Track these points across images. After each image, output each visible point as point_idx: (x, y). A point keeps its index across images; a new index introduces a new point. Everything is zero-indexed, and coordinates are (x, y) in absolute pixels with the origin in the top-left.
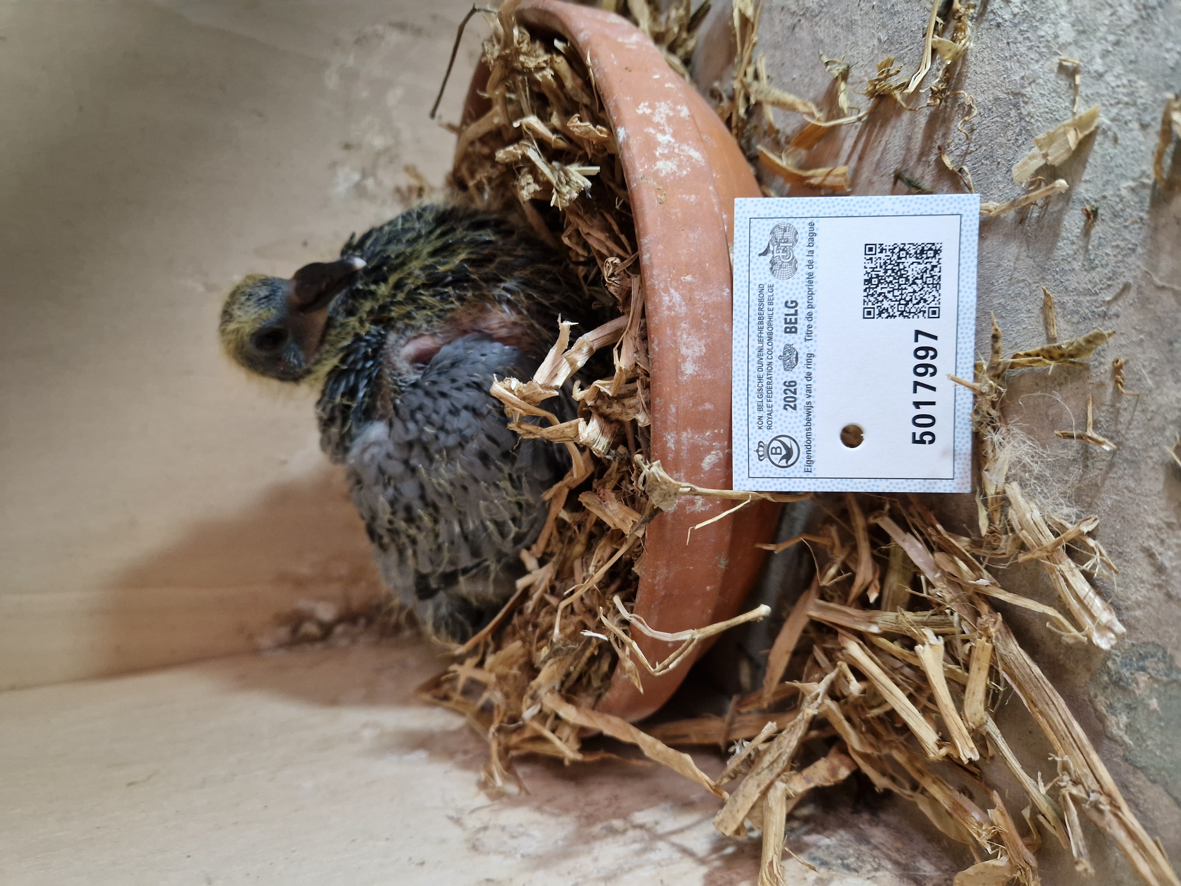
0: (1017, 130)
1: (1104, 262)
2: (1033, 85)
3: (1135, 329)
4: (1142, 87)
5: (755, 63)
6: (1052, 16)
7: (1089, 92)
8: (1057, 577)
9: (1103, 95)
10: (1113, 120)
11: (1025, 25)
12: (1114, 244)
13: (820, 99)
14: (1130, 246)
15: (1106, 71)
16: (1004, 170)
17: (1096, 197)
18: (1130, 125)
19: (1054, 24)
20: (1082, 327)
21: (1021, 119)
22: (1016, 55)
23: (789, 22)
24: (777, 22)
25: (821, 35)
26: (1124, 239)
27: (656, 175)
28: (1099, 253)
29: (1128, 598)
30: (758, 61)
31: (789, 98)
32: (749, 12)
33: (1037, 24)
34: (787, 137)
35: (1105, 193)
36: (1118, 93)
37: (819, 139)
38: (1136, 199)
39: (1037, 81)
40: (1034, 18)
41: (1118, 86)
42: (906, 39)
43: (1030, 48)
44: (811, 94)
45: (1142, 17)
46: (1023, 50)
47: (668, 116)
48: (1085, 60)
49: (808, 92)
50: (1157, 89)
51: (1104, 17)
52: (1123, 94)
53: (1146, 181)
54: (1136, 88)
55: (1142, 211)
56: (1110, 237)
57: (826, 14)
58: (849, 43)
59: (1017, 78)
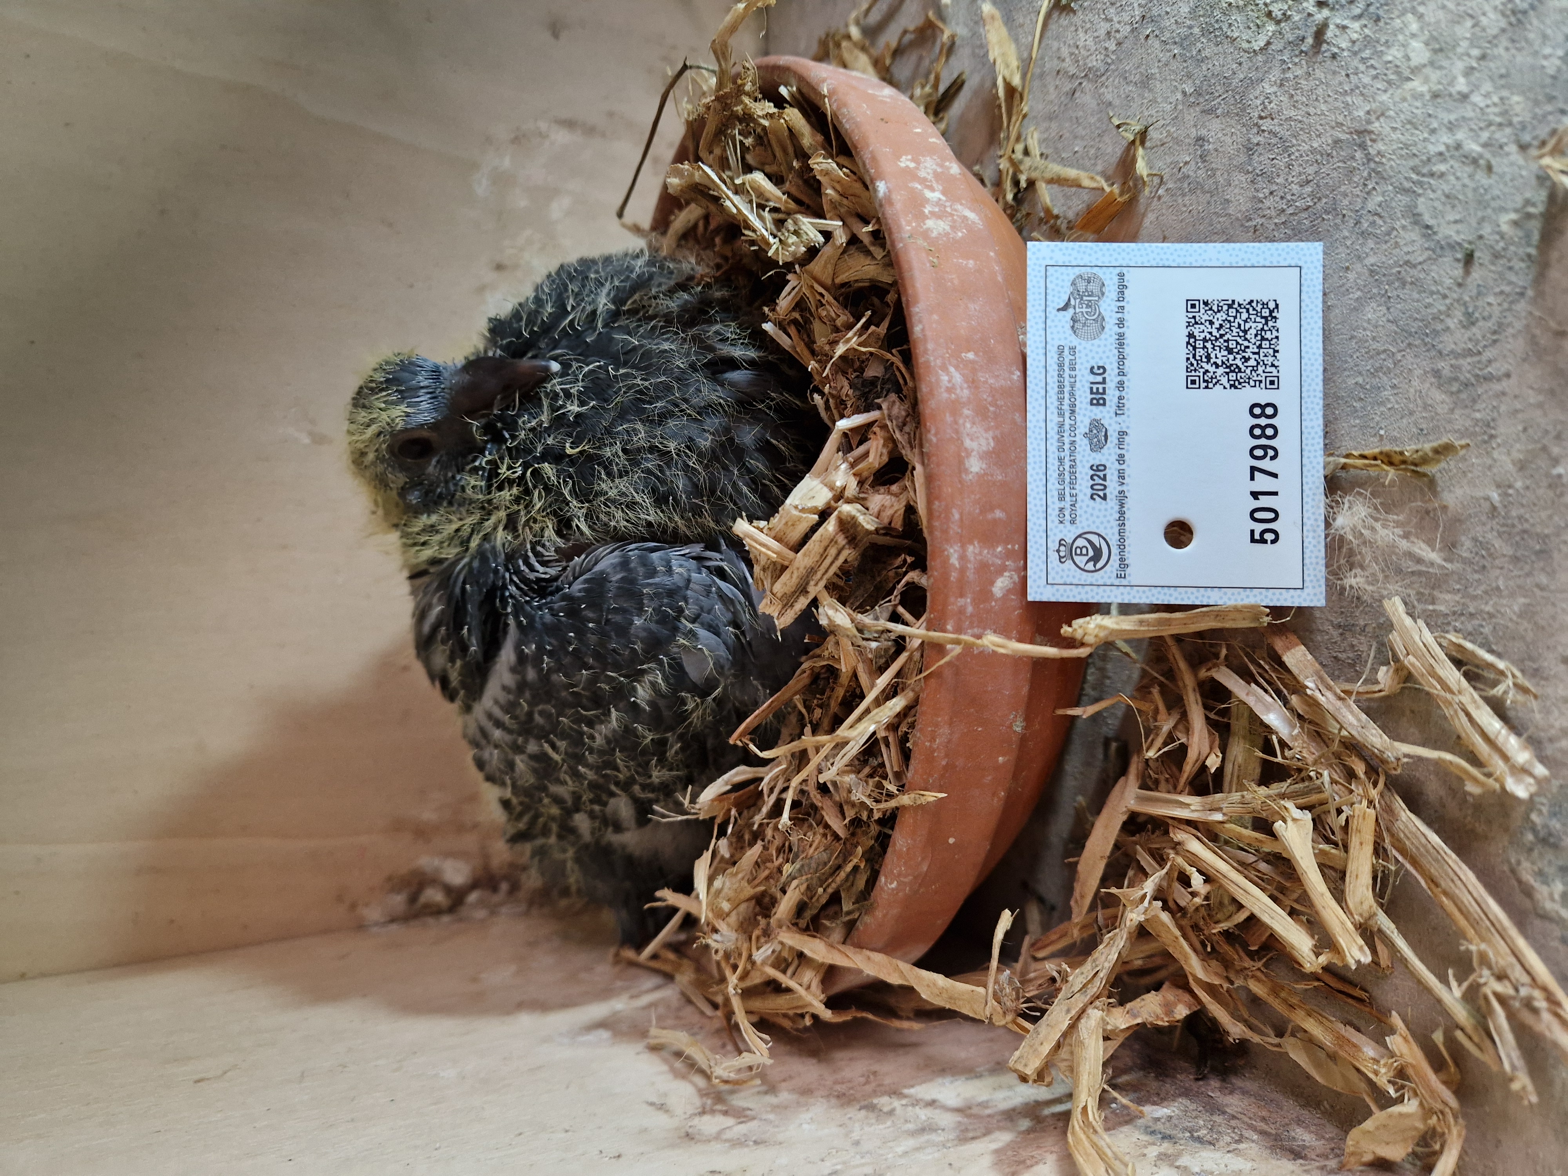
0: (1365, 174)
1: (1486, 314)
2: (1382, 119)
3: (1532, 388)
4: (1518, 103)
5: (1025, 139)
6: (1400, 37)
7: (1452, 117)
8: (1456, 712)
9: (1471, 119)
10: (1485, 145)
11: (1367, 51)
12: (1497, 290)
13: (1110, 172)
14: (1518, 290)
15: (1472, 91)
16: (1351, 223)
17: (1470, 238)
18: (1506, 149)
19: (1403, 46)
20: (1463, 396)
21: (1369, 160)
22: (1358, 88)
23: (1068, 87)
24: (1052, 89)
25: (1109, 97)
26: (1510, 283)
27: (925, 234)
28: (1479, 303)
29: (1552, 726)
30: (1029, 136)
31: (1072, 173)
32: (1016, 81)
33: (1383, 48)
34: (1069, 222)
35: (1481, 232)
36: (1488, 114)
37: (1112, 218)
38: (1520, 233)
39: (1387, 114)
40: (1378, 42)
41: (1488, 106)
42: (1218, 88)
43: (1375, 77)
44: (1099, 168)
45: (1511, 24)
46: (1366, 80)
47: (935, 172)
48: (1445, 82)
49: (1095, 165)
50: (1536, 103)
51: (1464, 30)
52: (1495, 114)
53: (1531, 210)
54: (1510, 105)
55: (1529, 245)
56: (1491, 283)
57: (1114, 71)
58: (1145, 101)
59: (1361, 113)
